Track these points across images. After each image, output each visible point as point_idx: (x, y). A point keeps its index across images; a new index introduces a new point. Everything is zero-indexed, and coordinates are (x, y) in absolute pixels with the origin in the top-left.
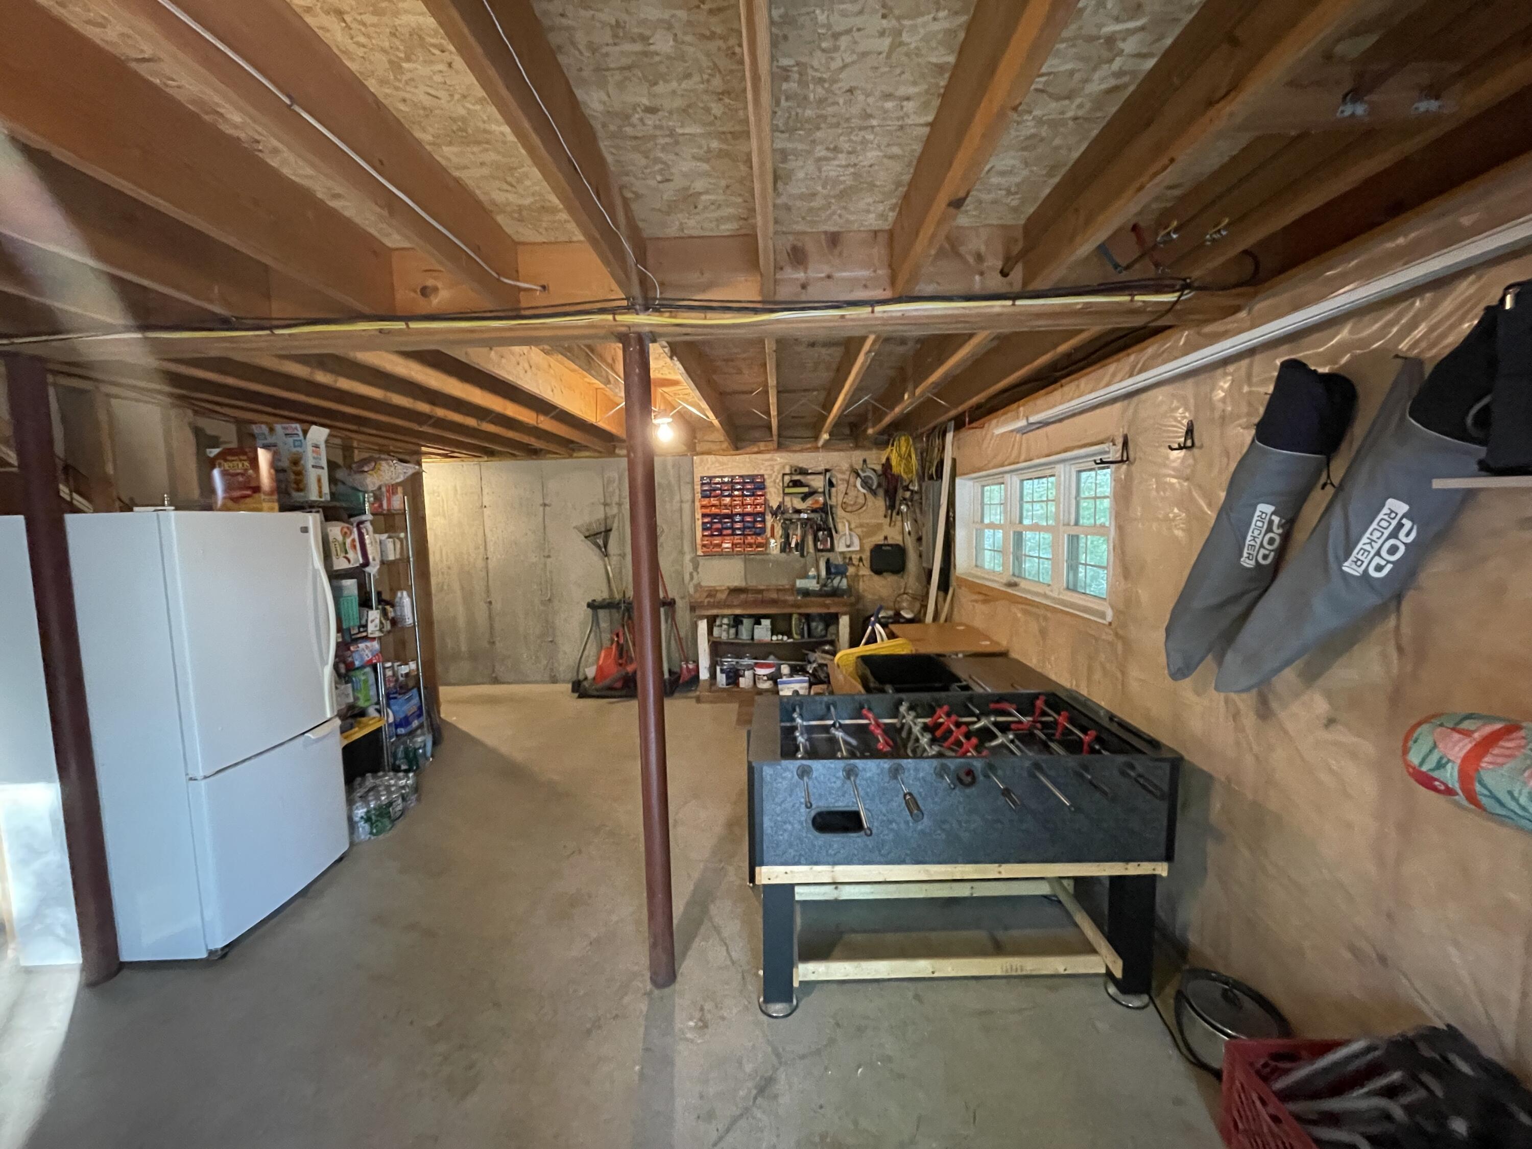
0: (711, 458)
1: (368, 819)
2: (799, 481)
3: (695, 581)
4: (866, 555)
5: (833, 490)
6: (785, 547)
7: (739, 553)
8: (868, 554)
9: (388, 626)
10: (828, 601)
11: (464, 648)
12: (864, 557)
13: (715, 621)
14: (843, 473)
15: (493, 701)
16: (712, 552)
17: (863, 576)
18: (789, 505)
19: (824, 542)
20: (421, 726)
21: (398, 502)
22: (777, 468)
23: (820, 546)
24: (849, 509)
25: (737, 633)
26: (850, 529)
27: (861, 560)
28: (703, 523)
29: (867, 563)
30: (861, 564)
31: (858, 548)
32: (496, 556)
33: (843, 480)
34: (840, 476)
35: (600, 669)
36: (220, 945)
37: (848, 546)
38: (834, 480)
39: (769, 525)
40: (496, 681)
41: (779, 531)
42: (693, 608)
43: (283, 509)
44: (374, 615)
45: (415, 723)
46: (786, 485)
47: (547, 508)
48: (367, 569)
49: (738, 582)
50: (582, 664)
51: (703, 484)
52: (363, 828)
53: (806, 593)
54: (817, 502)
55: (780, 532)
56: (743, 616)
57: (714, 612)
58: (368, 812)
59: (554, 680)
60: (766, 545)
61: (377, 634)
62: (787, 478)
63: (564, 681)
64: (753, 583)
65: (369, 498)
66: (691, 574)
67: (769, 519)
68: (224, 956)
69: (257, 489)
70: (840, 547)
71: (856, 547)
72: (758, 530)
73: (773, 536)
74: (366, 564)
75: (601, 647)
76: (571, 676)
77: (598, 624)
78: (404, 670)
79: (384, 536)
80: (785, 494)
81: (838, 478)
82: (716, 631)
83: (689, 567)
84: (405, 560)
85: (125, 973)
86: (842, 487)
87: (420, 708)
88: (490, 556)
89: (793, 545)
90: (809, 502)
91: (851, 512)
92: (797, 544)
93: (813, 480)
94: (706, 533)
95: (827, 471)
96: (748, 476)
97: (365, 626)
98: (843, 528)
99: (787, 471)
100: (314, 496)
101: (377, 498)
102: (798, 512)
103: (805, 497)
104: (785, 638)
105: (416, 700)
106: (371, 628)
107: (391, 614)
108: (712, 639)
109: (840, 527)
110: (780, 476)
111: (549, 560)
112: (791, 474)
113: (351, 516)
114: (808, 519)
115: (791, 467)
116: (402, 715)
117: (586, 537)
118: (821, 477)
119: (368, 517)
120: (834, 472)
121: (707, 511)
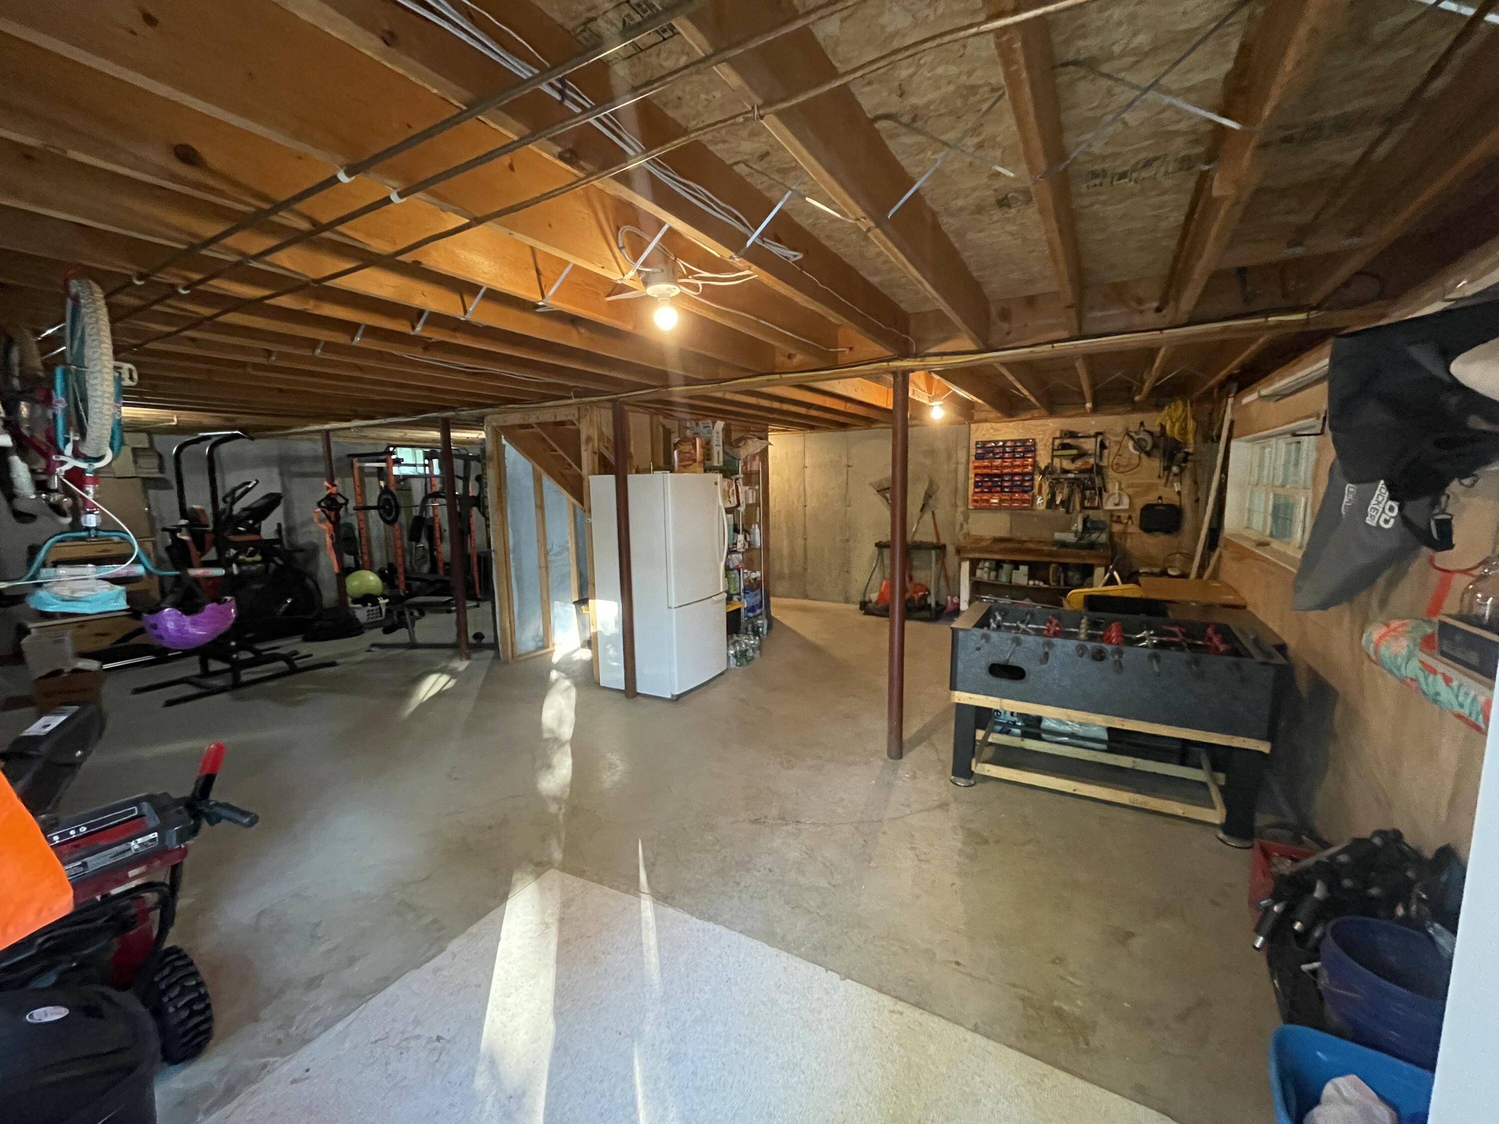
0: (988, 425)
1: (735, 656)
2: (1068, 444)
3: (965, 530)
4: (1136, 515)
5: (1106, 451)
6: (1051, 504)
7: (1006, 508)
8: (1138, 512)
9: (747, 547)
10: (1084, 553)
11: (786, 571)
12: (1134, 516)
13: (978, 564)
14: (1116, 435)
15: (804, 609)
16: (982, 506)
17: (1131, 534)
18: (1058, 466)
19: (1092, 499)
20: (761, 614)
21: (756, 465)
22: (1048, 432)
23: (1087, 504)
24: (1121, 469)
25: (997, 576)
26: (1120, 489)
27: (1130, 517)
28: (976, 482)
29: (1137, 521)
30: (1130, 522)
31: (1127, 507)
32: (812, 503)
33: (1116, 442)
34: (1113, 438)
35: (881, 595)
36: (677, 693)
37: (1117, 505)
38: (1107, 443)
39: (1037, 483)
40: (806, 597)
41: (1046, 488)
42: (958, 551)
43: (705, 471)
44: (741, 537)
45: (758, 611)
46: (1056, 448)
47: (850, 469)
48: (739, 509)
49: (1003, 534)
50: (868, 591)
51: (977, 448)
52: (733, 661)
53: (1064, 544)
54: (1087, 463)
55: (1048, 491)
56: (1004, 561)
57: (977, 555)
58: (736, 652)
59: (847, 601)
60: (1033, 501)
61: (742, 550)
62: (1057, 442)
63: (854, 603)
64: (1017, 535)
65: (741, 464)
66: (962, 525)
67: (1038, 478)
68: (677, 700)
69: (695, 461)
70: (1109, 506)
71: (1125, 504)
72: (1026, 489)
73: (1040, 493)
74: (739, 505)
75: (884, 578)
76: (859, 599)
77: (883, 561)
78: (754, 575)
79: (747, 488)
80: (1053, 457)
81: (1110, 440)
82: (979, 573)
83: (960, 518)
84: (757, 504)
85: (639, 698)
86: (1114, 449)
87: (761, 602)
88: (807, 504)
89: (1058, 502)
90: (1079, 463)
91: (1123, 472)
92: (1062, 502)
93: (1085, 443)
94: (977, 490)
95: (1098, 434)
96: (1019, 440)
97: (736, 544)
98: (1113, 487)
99: (1058, 434)
100: (716, 464)
101: (745, 464)
102: (1068, 472)
103: (1074, 459)
104: (1042, 584)
105: (759, 597)
106: (739, 545)
107: (748, 539)
108: (974, 579)
109: (1110, 487)
110: (1051, 440)
111: (849, 509)
112: (1061, 437)
113: (733, 474)
114: (1074, 479)
115: (1062, 431)
116: (751, 605)
117: (878, 491)
118: (1093, 440)
119: (741, 475)
120: (1107, 435)
121: (979, 471)
